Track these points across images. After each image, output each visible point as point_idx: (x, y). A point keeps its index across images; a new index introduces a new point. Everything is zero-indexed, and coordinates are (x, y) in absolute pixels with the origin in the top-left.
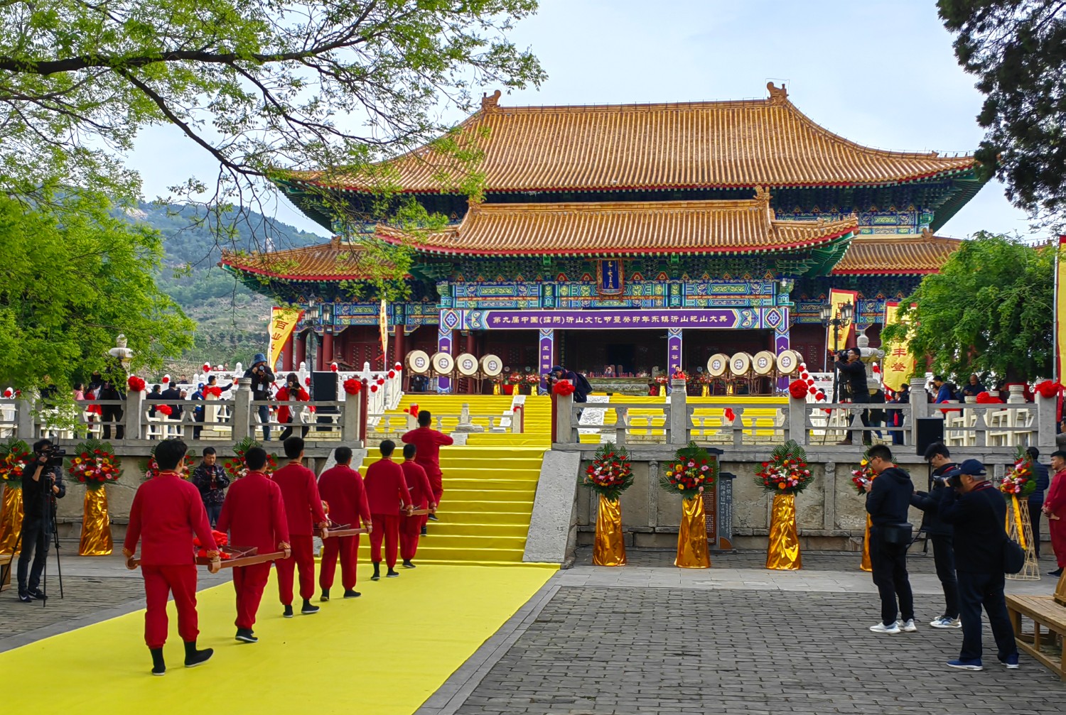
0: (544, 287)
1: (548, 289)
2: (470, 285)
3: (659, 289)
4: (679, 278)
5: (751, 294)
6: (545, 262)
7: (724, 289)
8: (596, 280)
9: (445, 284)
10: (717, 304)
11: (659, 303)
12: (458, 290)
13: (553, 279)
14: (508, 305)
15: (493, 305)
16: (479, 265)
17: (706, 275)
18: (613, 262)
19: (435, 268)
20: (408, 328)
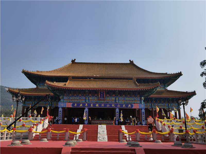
0: (86, 97)
1: (87, 98)
2: (68, 97)
3: (113, 99)
4: (118, 96)
5: (135, 100)
6: (86, 91)
7: (128, 99)
8: (98, 96)
9: (62, 96)
10: (127, 102)
11: (113, 102)
12: (65, 98)
13: (88, 95)
14: (77, 102)
15: (73, 102)
16: (70, 92)
17: (124, 96)
18: (103, 92)
19: (60, 92)
20: (52, 107)
